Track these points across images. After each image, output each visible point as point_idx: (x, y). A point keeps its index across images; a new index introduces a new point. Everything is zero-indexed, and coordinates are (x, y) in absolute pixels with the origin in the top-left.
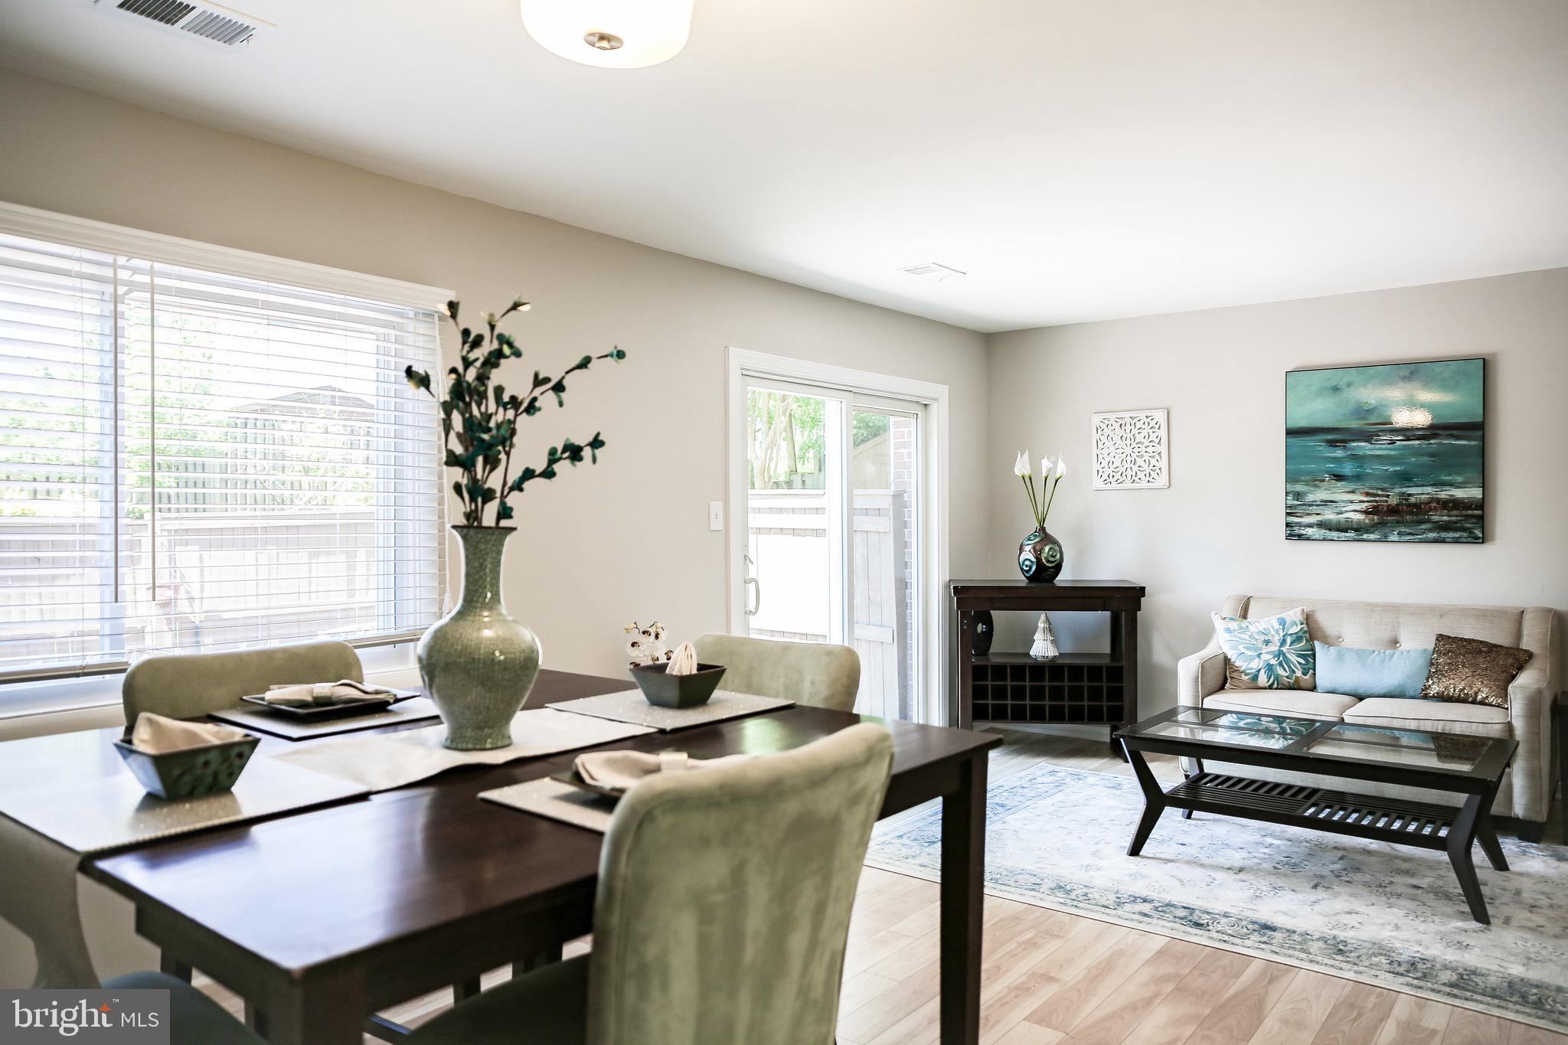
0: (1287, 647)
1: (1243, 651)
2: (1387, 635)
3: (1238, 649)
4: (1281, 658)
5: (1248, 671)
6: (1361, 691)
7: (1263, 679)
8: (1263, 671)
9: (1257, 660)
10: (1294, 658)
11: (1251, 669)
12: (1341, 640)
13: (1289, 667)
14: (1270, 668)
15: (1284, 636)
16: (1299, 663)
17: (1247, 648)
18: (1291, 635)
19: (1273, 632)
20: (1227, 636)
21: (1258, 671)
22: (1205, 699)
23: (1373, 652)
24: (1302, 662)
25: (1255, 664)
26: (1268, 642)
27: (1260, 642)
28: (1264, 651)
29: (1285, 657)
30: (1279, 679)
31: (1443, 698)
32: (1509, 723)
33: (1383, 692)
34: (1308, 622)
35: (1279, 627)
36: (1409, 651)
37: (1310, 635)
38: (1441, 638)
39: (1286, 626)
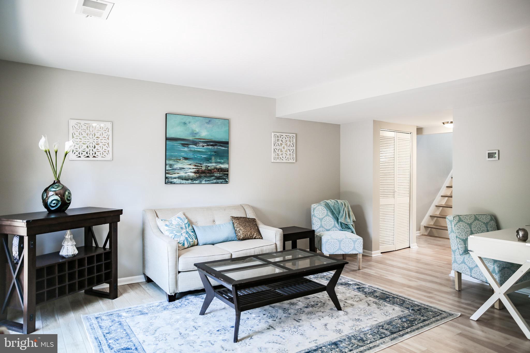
0: (188, 229)
1: (176, 233)
2: (212, 219)
3: (174, 233)
4: (188, 234)
5: (181, 242)
6: (215, 242)
7: (186, 244)
8: (185, 241)
9: (182, 236)
10: (191, 233)
11: (182, 241)
12: (197, 223)
13: (191, 237)
14: (186, 239)
15: (185, 224)
16: (193, 235)
17: (177, 232)
18: (186, 223)
19: (181, 224)
20: (167, 228)
21: (184, 241)
22: (179, 258)
23: (213, 226)
24: (194, 234)
25: (182, 239)
26: (182, 228)
27: (180, 228)
28: (182, 232)
29: (189, 233)
30: (190, 243)
31: (244, 239)
32: (276, 243)
33: (222, 240)
34: (187, 218)
35: (181, 221)
36: (224, 224)
37: (190, 223)
38: (233, 218)
39: (182, 221)
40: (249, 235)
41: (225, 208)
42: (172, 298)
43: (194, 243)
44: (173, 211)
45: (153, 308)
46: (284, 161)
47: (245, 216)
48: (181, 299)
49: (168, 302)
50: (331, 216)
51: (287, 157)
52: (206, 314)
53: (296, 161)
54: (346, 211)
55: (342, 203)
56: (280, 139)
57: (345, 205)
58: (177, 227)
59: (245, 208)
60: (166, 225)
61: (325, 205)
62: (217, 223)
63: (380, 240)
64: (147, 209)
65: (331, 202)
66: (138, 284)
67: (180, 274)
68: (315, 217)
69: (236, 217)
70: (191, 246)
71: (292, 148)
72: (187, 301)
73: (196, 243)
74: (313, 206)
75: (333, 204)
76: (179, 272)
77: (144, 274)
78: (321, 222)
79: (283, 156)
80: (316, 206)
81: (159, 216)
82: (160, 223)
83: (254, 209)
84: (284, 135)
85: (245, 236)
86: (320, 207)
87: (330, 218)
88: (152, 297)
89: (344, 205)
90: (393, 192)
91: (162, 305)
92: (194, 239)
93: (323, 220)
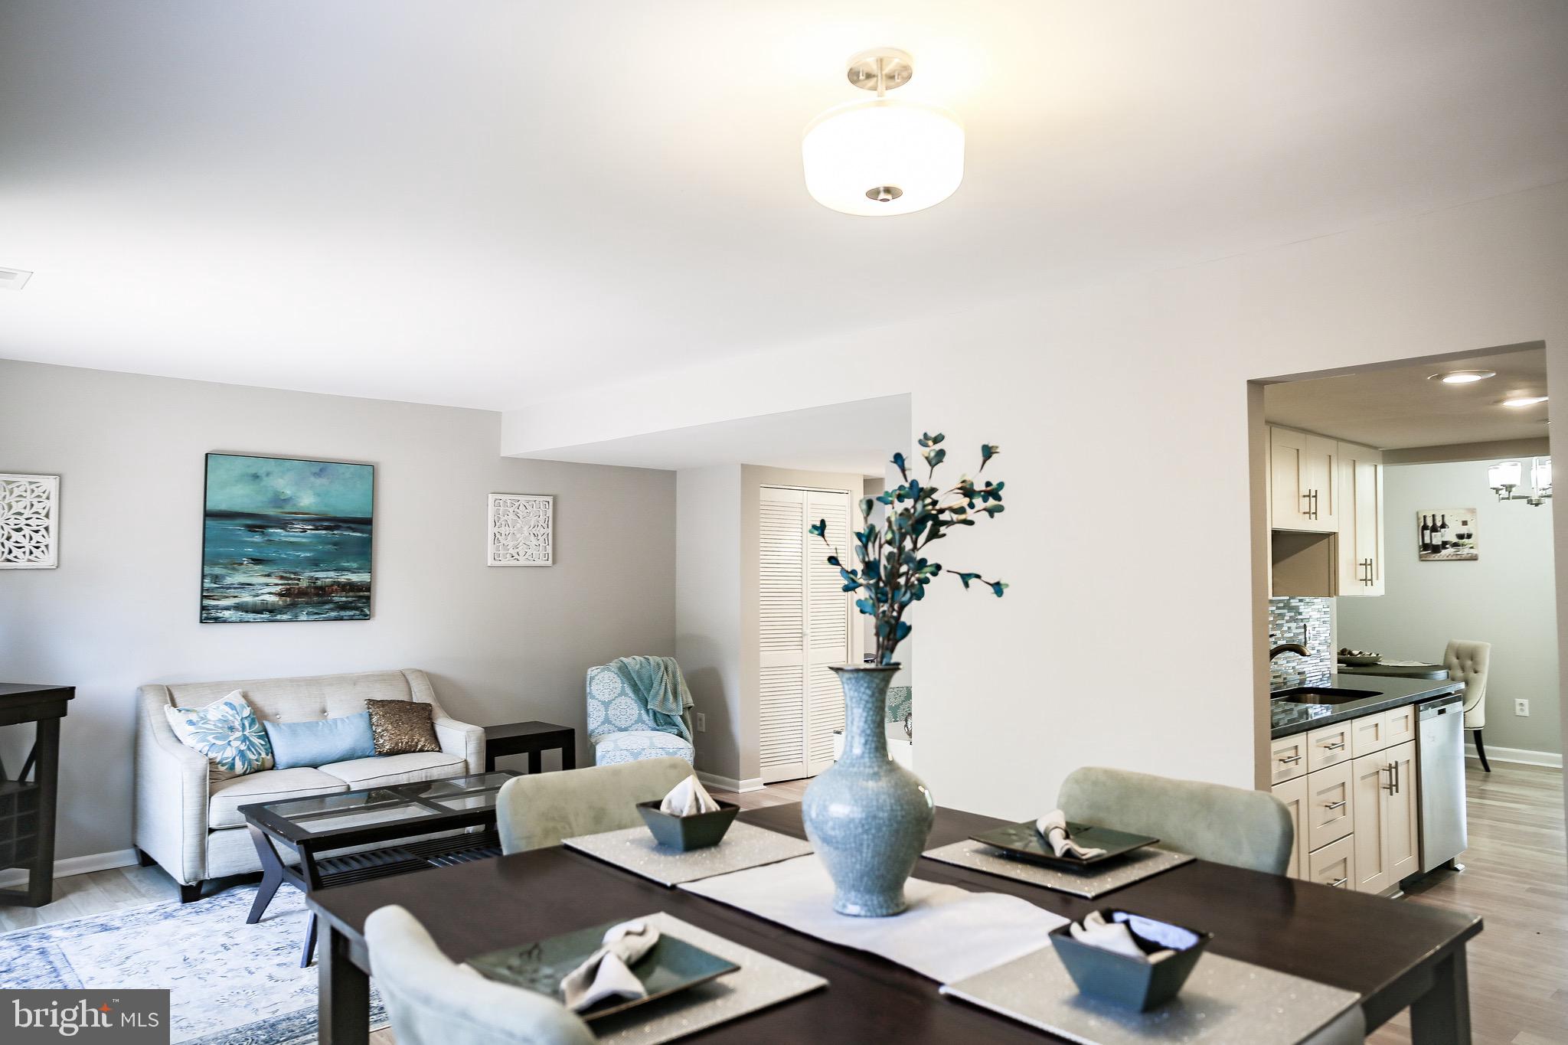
0: (248, 730)
1: (214, 741)
2: (317, 707)
3: (208, 741)
4: (248, 743)
5: (224, 762)
6: (318, 761)
7: (239, 767)
8: (237, 758)
9: (229, 748)
10: (257, 741)
11: (228, 758)
12: (278, 717)
13: (256, 750)
14: (242, 753)
15: (241, 720)
16: (262, 745)
17: (215, 738)
18: (246, 718)
19: (231, 718)
20: (192, 729)
21: (234, 759)
22: (212, 798)
23: (317, 723)
24: (263, 743)
25: (229, 753)
26: (232, 729)
27: (226, 729)
28: (231, 738)
29: (250, 741)
30: (250, 764)
31: (392, 753)
32: (466, 761)
33: (337, 757)
34: (250, 703)
35: (232, 712)
36: (347, 718)
37: (258, 716)
38: (372, 702)
39: (236, 711)
40: (407, 743)
41: (354, 680)
42: (191, 894)
43: (263, 762)
44: (218, 688)
45: (139, 916)
46: (522, 562)
47: (405, 698)
48: (215, 896)
49: (180, 904)
50: (631, 694)
51: (529, 552)
52: (265, 920)
53: (554, 562)
54: (666, 684)
55: (658, 664)
56: (511, 510)
57: (666, 669)
58: (218, 727)
59: (410, 678)
60: (191, 723)
61: (620, 669)
62: (332, 715)
63: (762, 752)
64: (148, 686)
65: (633, 662)
66: (117, 872)
67: (213, 836)
68: (593, 697)
69: (379, 701)
70: (252, 770)
71: (542, 531)
72: (231, 899)
73: (268, 764)
74: (592, 672)
75: (638, 666)
76: (211, 831)
77: (135, 846)
78: (607, 710)
79: (518, 550)
80: (596, 672)
81: (178, 701)
82: (173, 715)
83: (433, 681)
84: (523, 499)
85: (397, 744)
86: (607, 674)
87: (629, 701)
88: (144, 896)
89: (663, 668)
90: (800, 635)
91: (163, 911)
92: (263, 755)
93: (612, 706)
